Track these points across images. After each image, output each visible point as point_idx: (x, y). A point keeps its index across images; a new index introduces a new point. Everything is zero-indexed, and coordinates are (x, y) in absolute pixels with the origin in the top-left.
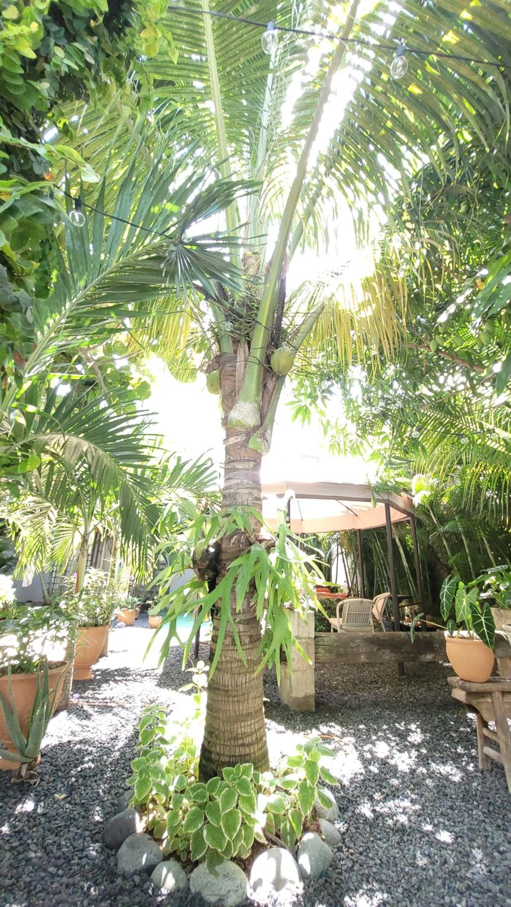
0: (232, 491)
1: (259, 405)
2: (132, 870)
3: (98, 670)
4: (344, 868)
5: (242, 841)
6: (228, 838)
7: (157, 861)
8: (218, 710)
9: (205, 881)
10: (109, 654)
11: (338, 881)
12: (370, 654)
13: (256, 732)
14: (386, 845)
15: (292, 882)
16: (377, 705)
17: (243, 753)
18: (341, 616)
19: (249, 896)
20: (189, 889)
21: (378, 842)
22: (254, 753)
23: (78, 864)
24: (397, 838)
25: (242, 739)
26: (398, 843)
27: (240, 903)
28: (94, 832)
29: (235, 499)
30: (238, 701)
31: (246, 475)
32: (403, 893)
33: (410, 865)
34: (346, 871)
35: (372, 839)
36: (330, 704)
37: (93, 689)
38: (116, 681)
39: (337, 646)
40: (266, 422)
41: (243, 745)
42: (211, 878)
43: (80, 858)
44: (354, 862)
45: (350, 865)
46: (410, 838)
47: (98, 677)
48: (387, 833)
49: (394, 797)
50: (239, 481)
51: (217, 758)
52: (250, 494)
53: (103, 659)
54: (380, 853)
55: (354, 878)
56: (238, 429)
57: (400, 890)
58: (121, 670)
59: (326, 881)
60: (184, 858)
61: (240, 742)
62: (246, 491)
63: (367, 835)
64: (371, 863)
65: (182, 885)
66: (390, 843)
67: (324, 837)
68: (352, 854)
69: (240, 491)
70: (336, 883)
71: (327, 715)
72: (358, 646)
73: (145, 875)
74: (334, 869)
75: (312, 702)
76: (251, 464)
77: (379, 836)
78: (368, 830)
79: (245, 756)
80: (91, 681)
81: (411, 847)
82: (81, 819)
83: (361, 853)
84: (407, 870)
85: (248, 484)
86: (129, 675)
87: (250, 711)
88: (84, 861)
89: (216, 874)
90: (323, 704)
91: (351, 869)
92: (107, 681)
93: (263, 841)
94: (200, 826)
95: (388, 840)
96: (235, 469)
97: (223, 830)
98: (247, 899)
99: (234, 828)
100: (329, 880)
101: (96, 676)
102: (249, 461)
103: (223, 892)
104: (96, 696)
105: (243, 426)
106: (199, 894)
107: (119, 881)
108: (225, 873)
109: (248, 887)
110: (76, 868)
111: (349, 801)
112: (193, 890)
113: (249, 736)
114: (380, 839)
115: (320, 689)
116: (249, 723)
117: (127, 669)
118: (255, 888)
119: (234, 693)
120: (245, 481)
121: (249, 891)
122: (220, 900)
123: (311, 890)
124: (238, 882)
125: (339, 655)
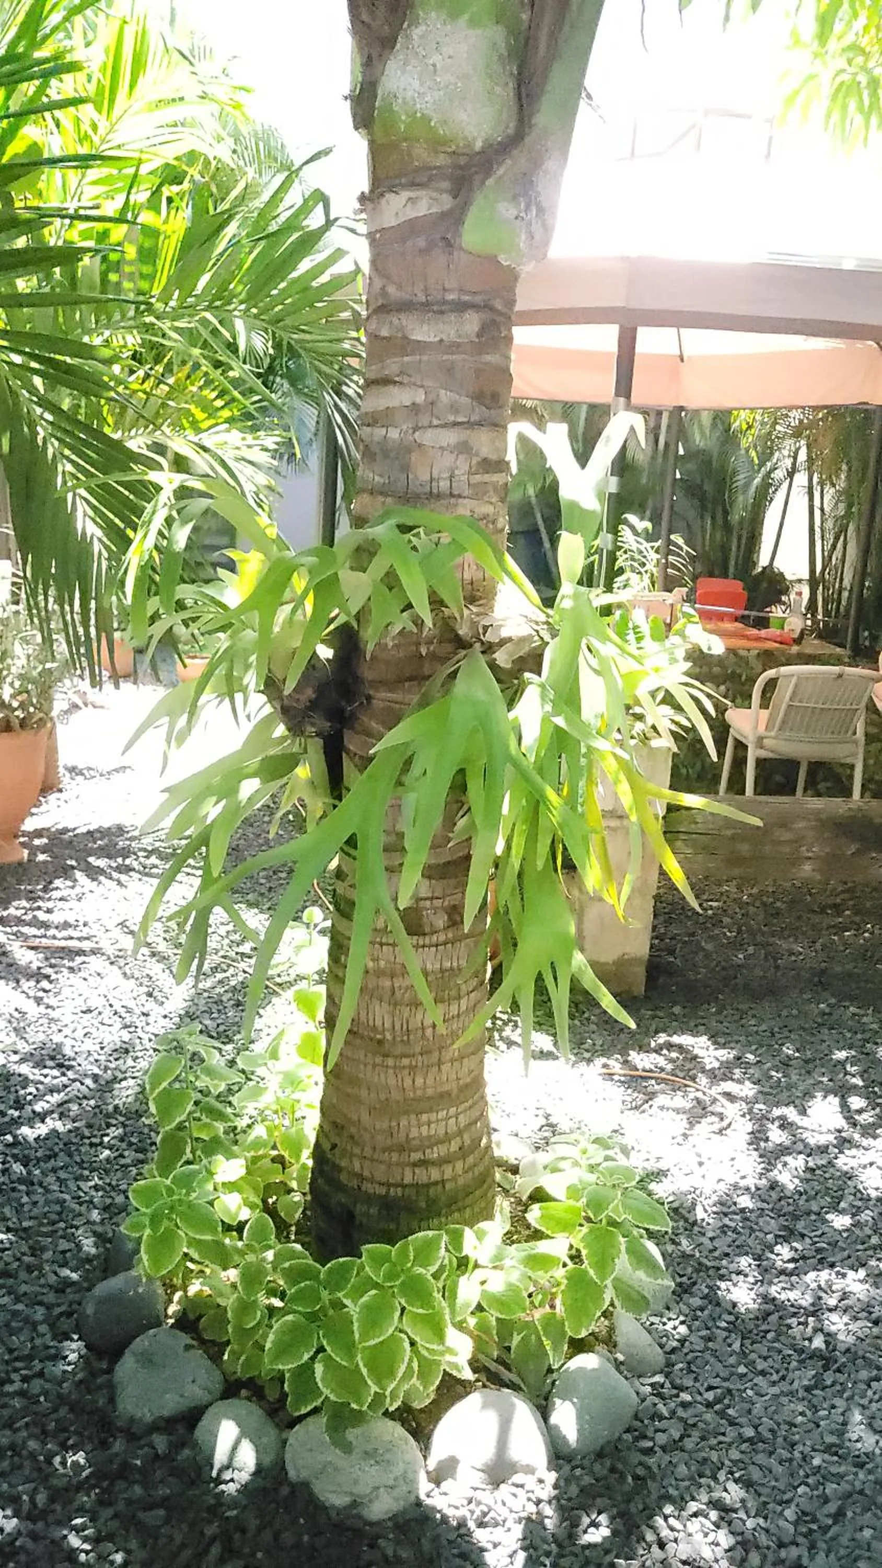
0: (394, 434)
1: (513, 31)
2: (149, 1418)
3: (38, 833)
4: (661, 1438)
5: (414, 1380)
6: (374, 1388)
7: (207, 1398)
8: (354, 1081)
9: (321, 1458)
10: (66, 779)
11: (640, 1471)
12: (831, 862)
13: (460, 1133)
14: (775, 1390)
15: (530, 1470)
16: (824, 986)
17: (425, 1180)
18: (765, 704)
19: (423, 1497)
20: (283, 1468)
21: (759, 1380)
22: (454, 1179)
23: (21, 1393)
24: (806, 1376)
25: (422, 1148)
26: (808, 1389)
27: (404, 1512)
28: (57, 1311)
29: (406, 468)
30: (412, 1068)
31: (450, 370)
32: (796, 1523)
33: (829, 1449)
34: (663, 1449)
35: (742, 1369)
36: (691, 975)
37: (31, 897)
38: (94, 873)
39: (733, 838)
40: (543, 117)
41: (423, 1163)
42: (335, 1455)
43: (25, 1379)
44: (688, 1427)
45: (677, 1436)
46: (841, 1378)
47: (41, 857)
48: (786, 1359)
49: (823, 1263)
50: (420, 397)
51: (354, 1183)
52: (464, 448)
53: (52, 797)
54: (758, 1409)
55: (682, 1470)
56: (421, 155)
57: (790, 1513)
58: (103, 833)
59: (613, 1470)
60: (272, 1394)
61: (416, 1156)
62: (450, 437)
63: (732, 1360)
64: (731, 1433)
65: (267, 1460)
66: (784, 1386)
67: (621, 1357)
68: (685, 1405)
69: (427, 437)
70: (636, 1478)
71: (677, 1009)
72: (798, 841)
73: (181, 1429)
74: (636, 1439)
75: (640, 973)
76: (471, 323)
77: (761, 1365)
78: (736, 1346)
79: (428, 1186)
80: (22, 871)
81: (840, 1403)
82: (23, 1275)
83: (709, 1405)
84: (816, 1462)
85: (454, 408)
86: (126, 853)
87: (446, 1088)
88: (36, 1386)
89: (347, 1448)
90: (670, 972)
91: (675, 1446)
92: (66, 872)
93: (467, 1374)
94: (306, 1357)
95: (783, 1378)
96: (405, 345)
97: (364, 1371)
98: (419, 1504)
99: (391, 1374)
100: (620, 1466)
101: (34, 851)
102: (461, 307)
103: (362, 1489)
104: (41, 916)
105: (437, 143)
106: (306, 1485)
107: (118, 1446)
108: (369, 1448)
109: (422, 1477)
110: (17, 1403)
111: (700, 1267)
112: (292, 1474)
113: (440, 1142)
114: (763, 1373)
115: (669, 922)
116: (442, 1114)
117: (121, 830)
118: (437, 1479)
119: (399, 1050)
120: (445, 396)
121: (424, 1486)
122: (354, 1504)
123: (574, 1490)
124: (399, 1470)
125: (735, 860)
